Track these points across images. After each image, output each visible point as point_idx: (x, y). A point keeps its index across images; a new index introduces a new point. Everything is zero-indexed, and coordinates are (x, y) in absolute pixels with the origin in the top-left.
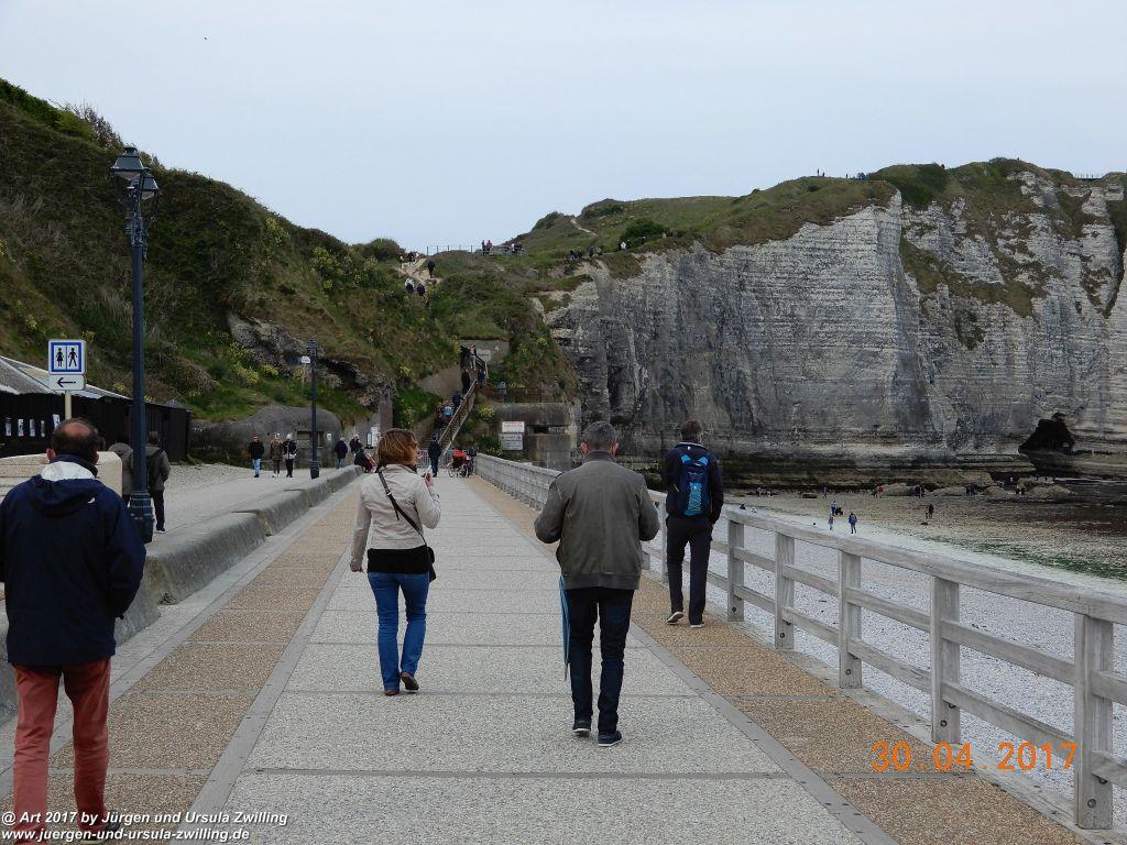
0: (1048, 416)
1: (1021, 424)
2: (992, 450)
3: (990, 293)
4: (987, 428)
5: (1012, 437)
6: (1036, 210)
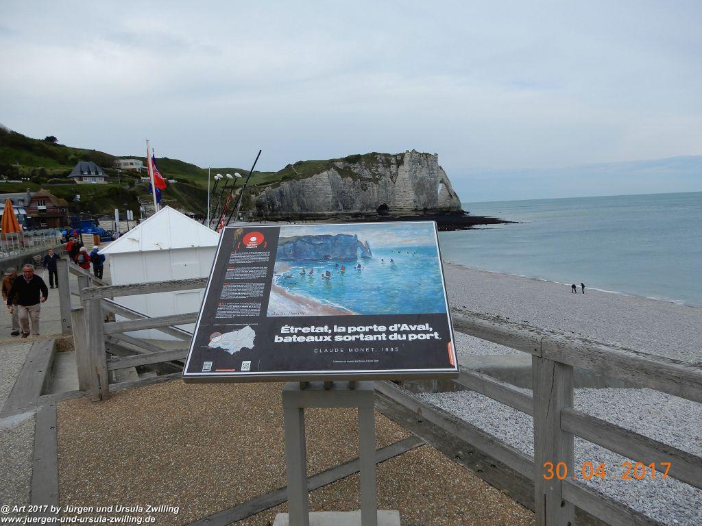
0: (382, 204)
1: (375, 206)
2: (370, 211)
3: (369, 180)
4: (369, 207)
5: (373, 209)
6: (379, 163)
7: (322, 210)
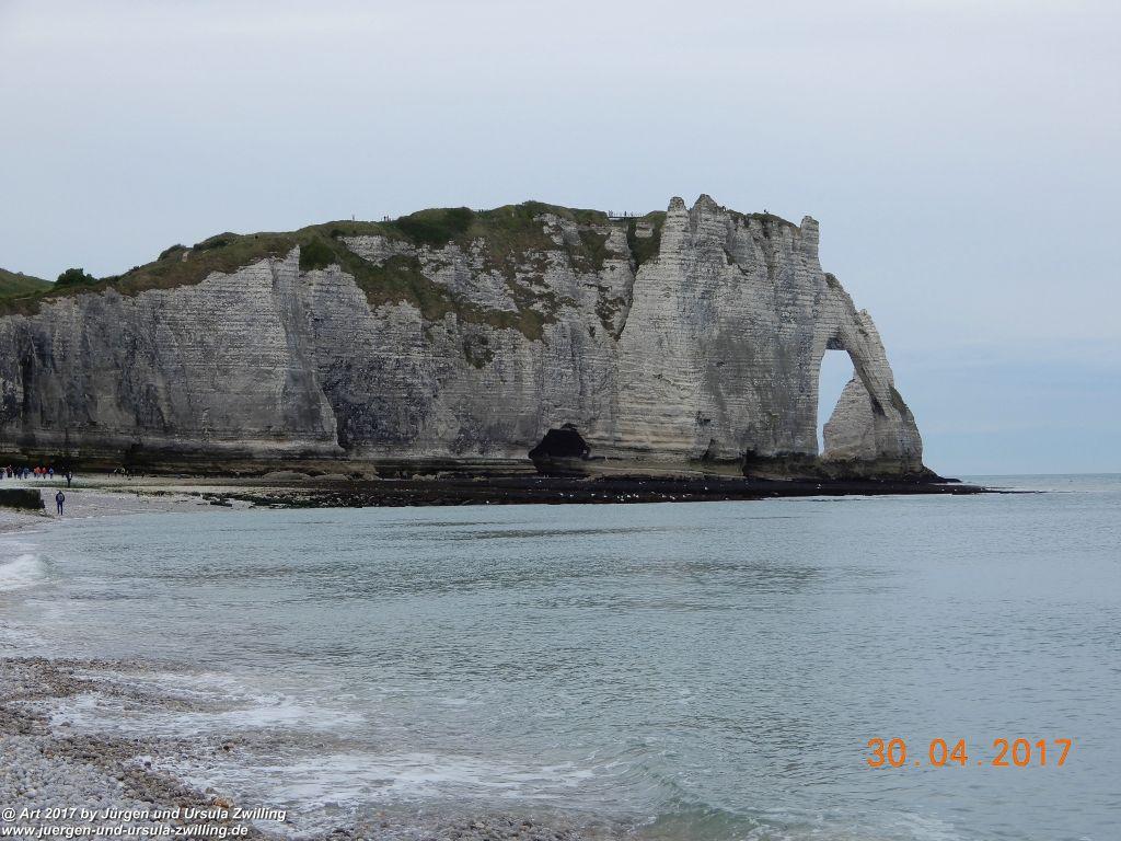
0: (557, 426)
1: (525, 433)
2: (500, 455)
3: (502, 320)
4: (493, 436)
5: (518, 445)
6: (555, 247)
7: (237, 434)
